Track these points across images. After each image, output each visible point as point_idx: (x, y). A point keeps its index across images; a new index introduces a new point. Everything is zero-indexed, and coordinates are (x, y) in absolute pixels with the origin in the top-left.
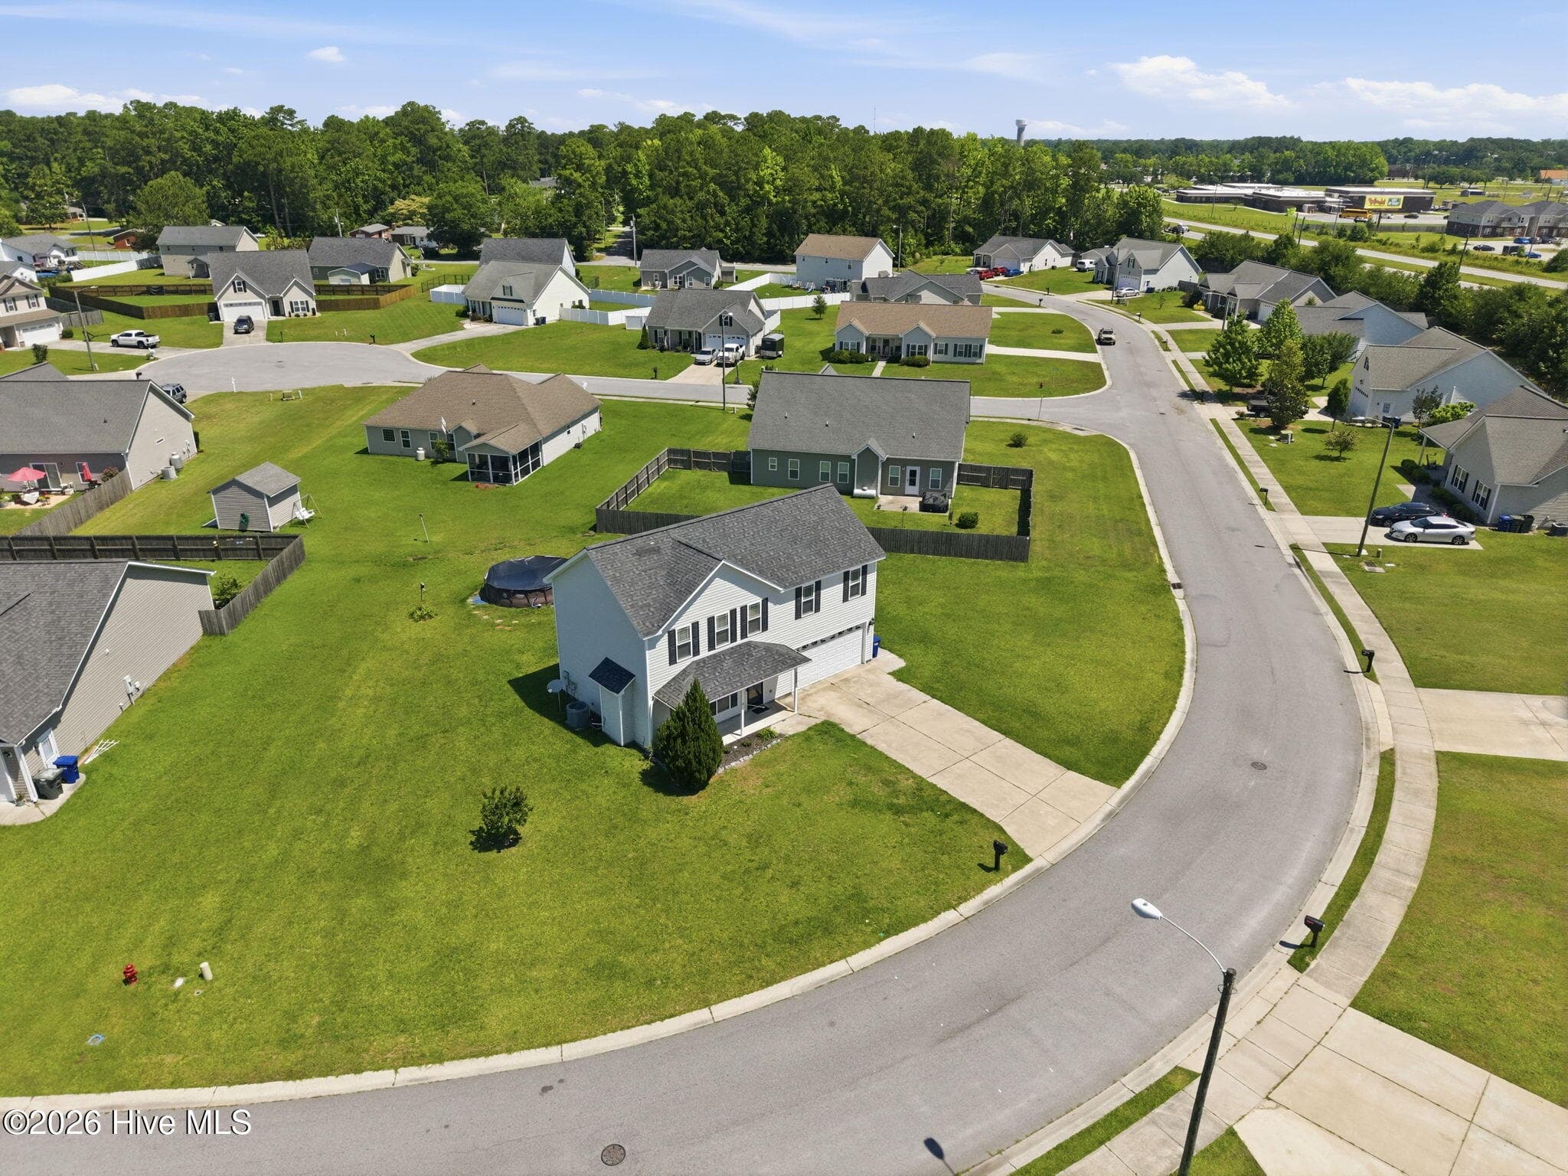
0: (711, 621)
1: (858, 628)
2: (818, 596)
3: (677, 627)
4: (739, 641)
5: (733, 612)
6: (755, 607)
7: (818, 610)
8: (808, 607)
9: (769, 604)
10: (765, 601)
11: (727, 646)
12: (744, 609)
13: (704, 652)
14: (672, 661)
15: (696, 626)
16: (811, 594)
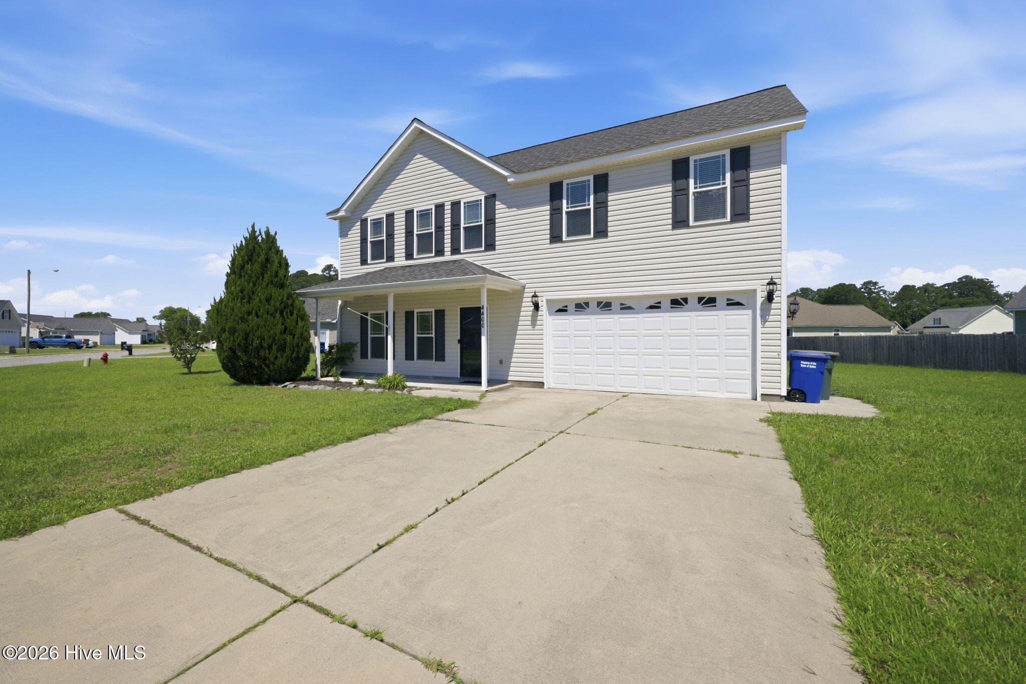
0: (409, 213)
1: (733, 304)
2: (602, 206)
3: (372, 214)
4: (448, 257)
5: (440, 207)
6: (473, 206)
7: (602, 232)
8: (579, 224)
9: (499, 205)
10: (491, 199)
11: (430, 258)
12: (456, 205)
13: (400, 260)
14: (364, 262)
15: (390, 217)
16: (583, 199)
